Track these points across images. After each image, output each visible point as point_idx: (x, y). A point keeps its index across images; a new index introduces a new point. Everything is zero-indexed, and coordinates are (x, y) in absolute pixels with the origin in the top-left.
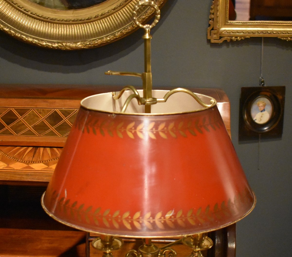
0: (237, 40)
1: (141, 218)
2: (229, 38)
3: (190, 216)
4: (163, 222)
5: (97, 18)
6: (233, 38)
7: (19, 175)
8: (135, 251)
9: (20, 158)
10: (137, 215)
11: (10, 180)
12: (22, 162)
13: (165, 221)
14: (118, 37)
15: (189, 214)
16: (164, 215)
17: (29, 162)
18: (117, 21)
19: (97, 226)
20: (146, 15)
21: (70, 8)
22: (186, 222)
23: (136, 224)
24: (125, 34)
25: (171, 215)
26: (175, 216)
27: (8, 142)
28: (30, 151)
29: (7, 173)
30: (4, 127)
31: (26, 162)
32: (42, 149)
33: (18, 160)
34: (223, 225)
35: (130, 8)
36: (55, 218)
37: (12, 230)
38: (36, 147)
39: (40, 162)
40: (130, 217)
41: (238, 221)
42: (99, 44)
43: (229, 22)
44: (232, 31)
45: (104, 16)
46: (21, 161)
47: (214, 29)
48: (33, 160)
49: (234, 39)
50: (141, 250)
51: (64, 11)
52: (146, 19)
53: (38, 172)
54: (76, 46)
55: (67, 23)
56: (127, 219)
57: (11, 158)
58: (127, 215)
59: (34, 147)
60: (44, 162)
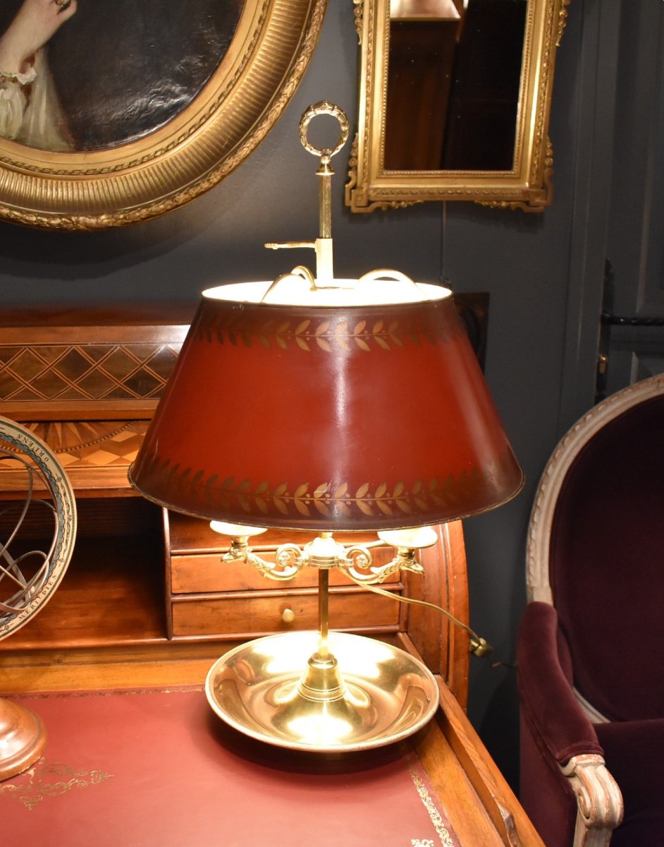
0: (400, 208)
1: (268, 493)
2: (385, 203)
3: (364, 497)
4: (307, 502)
6: (393, 203)
13: (312, 502)
14: (179, 203)
15: (361, 493)
21: (78, 149)
22: (353, 507)
24: (193, 196)
25: (324, 491)
26: (331, 493)
32: (58, 427)
38: (46, 423)
39: (62, 451)
42: (142, 217)
43: (385, 173)
44: (390, 191)
47: (357, 186)
49: (394, 206)
51: (67, 155)
54: (97, 222)
59: (40, 422)
60: (69, 450)
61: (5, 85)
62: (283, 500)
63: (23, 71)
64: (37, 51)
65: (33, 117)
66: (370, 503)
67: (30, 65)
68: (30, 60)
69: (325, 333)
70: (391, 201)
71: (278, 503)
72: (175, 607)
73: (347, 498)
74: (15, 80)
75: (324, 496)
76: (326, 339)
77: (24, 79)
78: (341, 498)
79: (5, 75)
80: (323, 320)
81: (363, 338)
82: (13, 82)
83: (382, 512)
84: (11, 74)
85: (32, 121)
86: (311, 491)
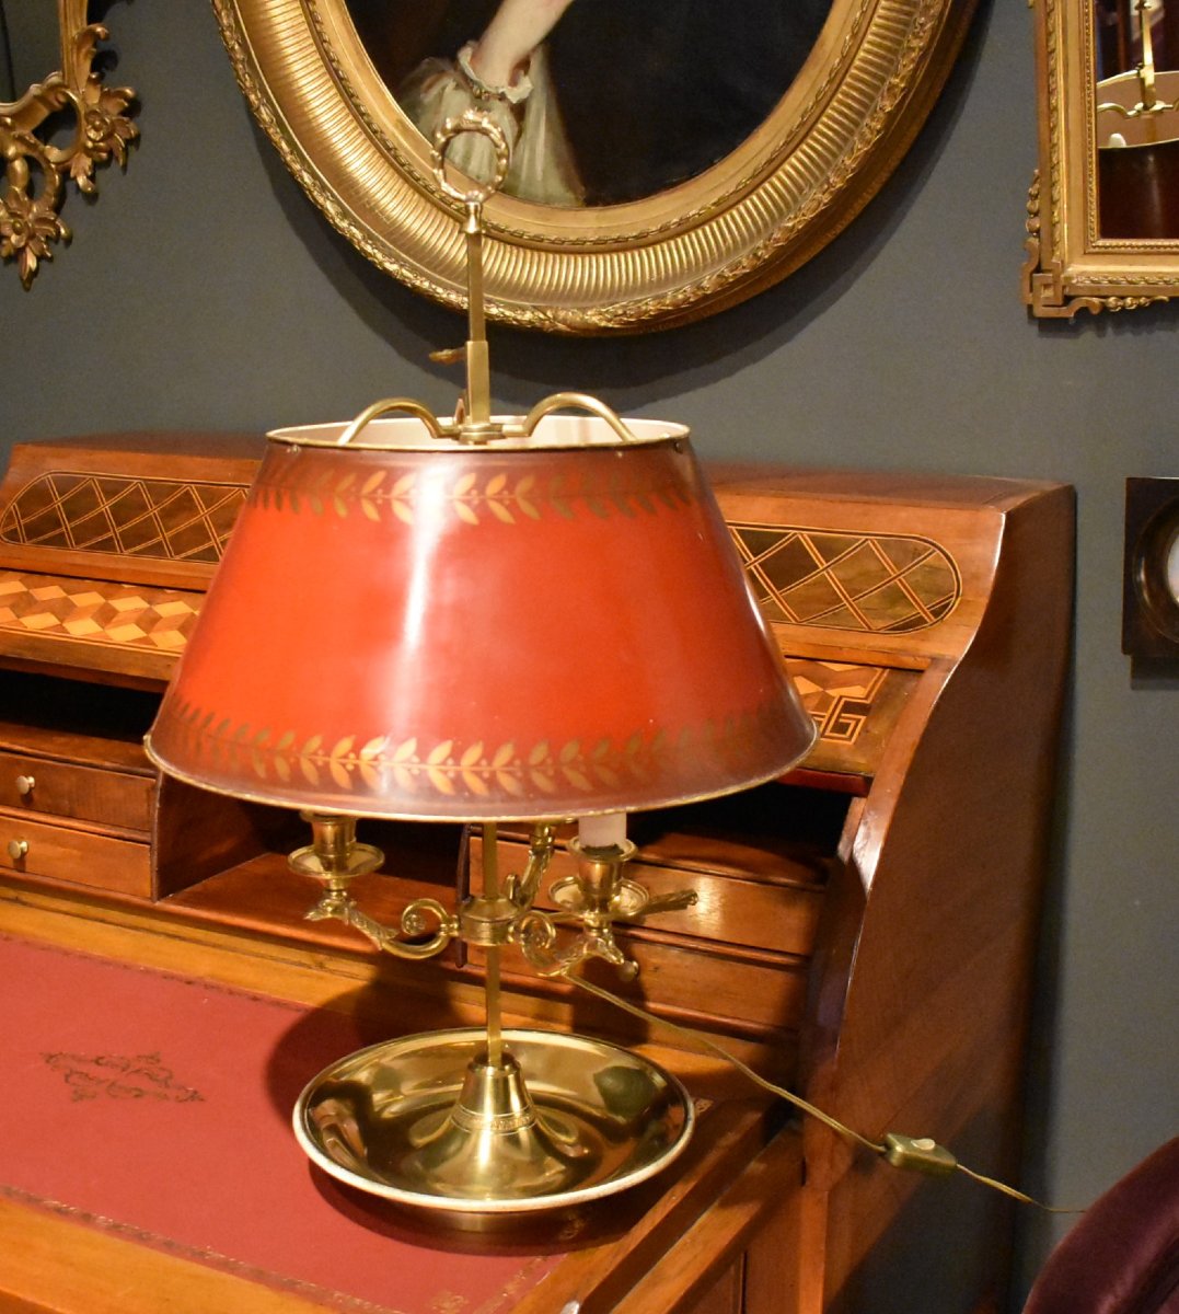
0: (1123, 308)
2: (1096, 300)
5: (667, 234)
6: (1112, 299)
14: (709, 292)
15: (437, 756)
18: (725, 240)
20: (796, 217)
21: (591, 201)
24: (731, 280)
35: (765, 197)
42: (652, 313)
43: (1101, 242)
44: (1106, 277)
45: (687, 227)
47: (1044, 267)
49: (1111, 306)
51: (571, 214)
52: (799, 231)
54: (582, 319)
55: (578, 249)
61: (488, 105)
62: (313, 762)
63: (514, 82)
64: (534, 50)
65: (526, 155)
66: (451, 775)
67: (522, 72)
68: (523, 65)
69: (407, 492)
70: (1106, 297)
71: (307, 768)
73: (413, 763)
74: (502, 97)
75: (376, 759)
76: (406, 502)
77: (515, 96)
78: (403, 762)
79: (489, 89)
80: (405, 471)
81: (468, 503)
82: (500, 100)
83: (469, 790)
84: (497, 88)
85: (525, 161)
86: (357, 749)
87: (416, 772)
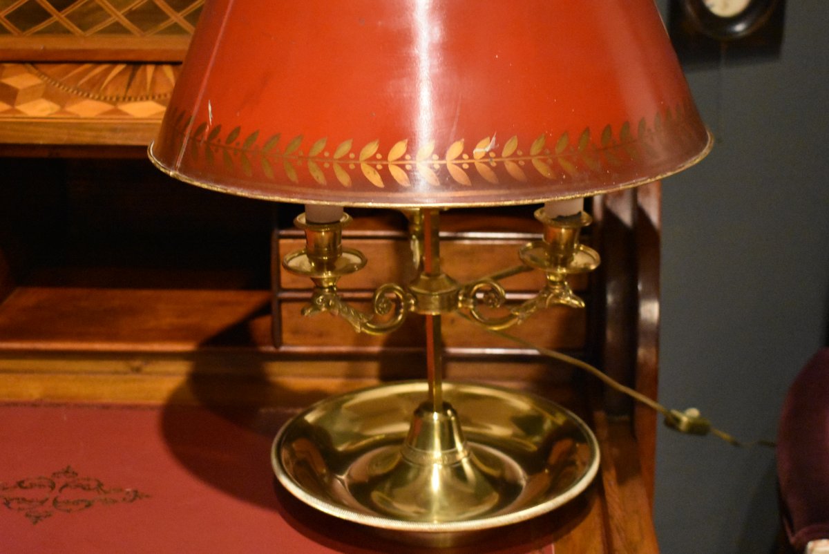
1: (408, 157)
3: (540, 154)
4: (466, 166)
7: (91, 130)
8: (398, 288)
9: (93, 89)
10: (399, 149)
11: (69, 143)
12: (99, 99)
13: (472, 165)
15: (536, 148)
16: (469, 149)
17: (118, 99)
19: (293, 184)
22: (529, 169)
23: (396, 172)
25: (487, 149)
26: (498, 151)
27: (62, 52)
28: (121, 73)
29: (58, 126)
30: (47, 15)
31: (108, 99)
32: (150, 70)
33: (88, 96)
34: (628, 183)
36: (184, 178)
37: (78, 292)
38: (135, 64)
39: (147, 99)
40: (379, 156)
41: (665, 176)
46: (97, 97)
48: (129, 94)
50: (414, 289)
53: (142, 124)
56: (372, 160)
57: (71, 90)
58: (371, 149)
59: (128, 63)
60: (157, 97)
66: (550, 162)
72: (284, 306)
73: (519, 156)
75: (487, 156)
78: (511, 156)
83: (566, 173)
87: (494, 164)
